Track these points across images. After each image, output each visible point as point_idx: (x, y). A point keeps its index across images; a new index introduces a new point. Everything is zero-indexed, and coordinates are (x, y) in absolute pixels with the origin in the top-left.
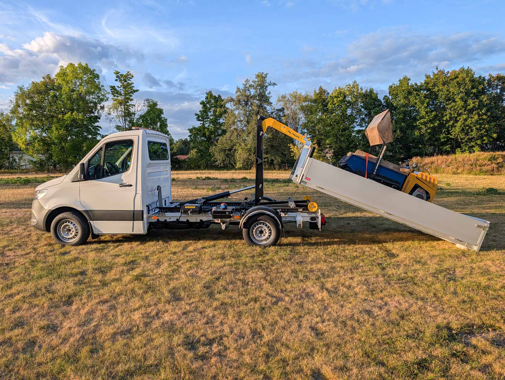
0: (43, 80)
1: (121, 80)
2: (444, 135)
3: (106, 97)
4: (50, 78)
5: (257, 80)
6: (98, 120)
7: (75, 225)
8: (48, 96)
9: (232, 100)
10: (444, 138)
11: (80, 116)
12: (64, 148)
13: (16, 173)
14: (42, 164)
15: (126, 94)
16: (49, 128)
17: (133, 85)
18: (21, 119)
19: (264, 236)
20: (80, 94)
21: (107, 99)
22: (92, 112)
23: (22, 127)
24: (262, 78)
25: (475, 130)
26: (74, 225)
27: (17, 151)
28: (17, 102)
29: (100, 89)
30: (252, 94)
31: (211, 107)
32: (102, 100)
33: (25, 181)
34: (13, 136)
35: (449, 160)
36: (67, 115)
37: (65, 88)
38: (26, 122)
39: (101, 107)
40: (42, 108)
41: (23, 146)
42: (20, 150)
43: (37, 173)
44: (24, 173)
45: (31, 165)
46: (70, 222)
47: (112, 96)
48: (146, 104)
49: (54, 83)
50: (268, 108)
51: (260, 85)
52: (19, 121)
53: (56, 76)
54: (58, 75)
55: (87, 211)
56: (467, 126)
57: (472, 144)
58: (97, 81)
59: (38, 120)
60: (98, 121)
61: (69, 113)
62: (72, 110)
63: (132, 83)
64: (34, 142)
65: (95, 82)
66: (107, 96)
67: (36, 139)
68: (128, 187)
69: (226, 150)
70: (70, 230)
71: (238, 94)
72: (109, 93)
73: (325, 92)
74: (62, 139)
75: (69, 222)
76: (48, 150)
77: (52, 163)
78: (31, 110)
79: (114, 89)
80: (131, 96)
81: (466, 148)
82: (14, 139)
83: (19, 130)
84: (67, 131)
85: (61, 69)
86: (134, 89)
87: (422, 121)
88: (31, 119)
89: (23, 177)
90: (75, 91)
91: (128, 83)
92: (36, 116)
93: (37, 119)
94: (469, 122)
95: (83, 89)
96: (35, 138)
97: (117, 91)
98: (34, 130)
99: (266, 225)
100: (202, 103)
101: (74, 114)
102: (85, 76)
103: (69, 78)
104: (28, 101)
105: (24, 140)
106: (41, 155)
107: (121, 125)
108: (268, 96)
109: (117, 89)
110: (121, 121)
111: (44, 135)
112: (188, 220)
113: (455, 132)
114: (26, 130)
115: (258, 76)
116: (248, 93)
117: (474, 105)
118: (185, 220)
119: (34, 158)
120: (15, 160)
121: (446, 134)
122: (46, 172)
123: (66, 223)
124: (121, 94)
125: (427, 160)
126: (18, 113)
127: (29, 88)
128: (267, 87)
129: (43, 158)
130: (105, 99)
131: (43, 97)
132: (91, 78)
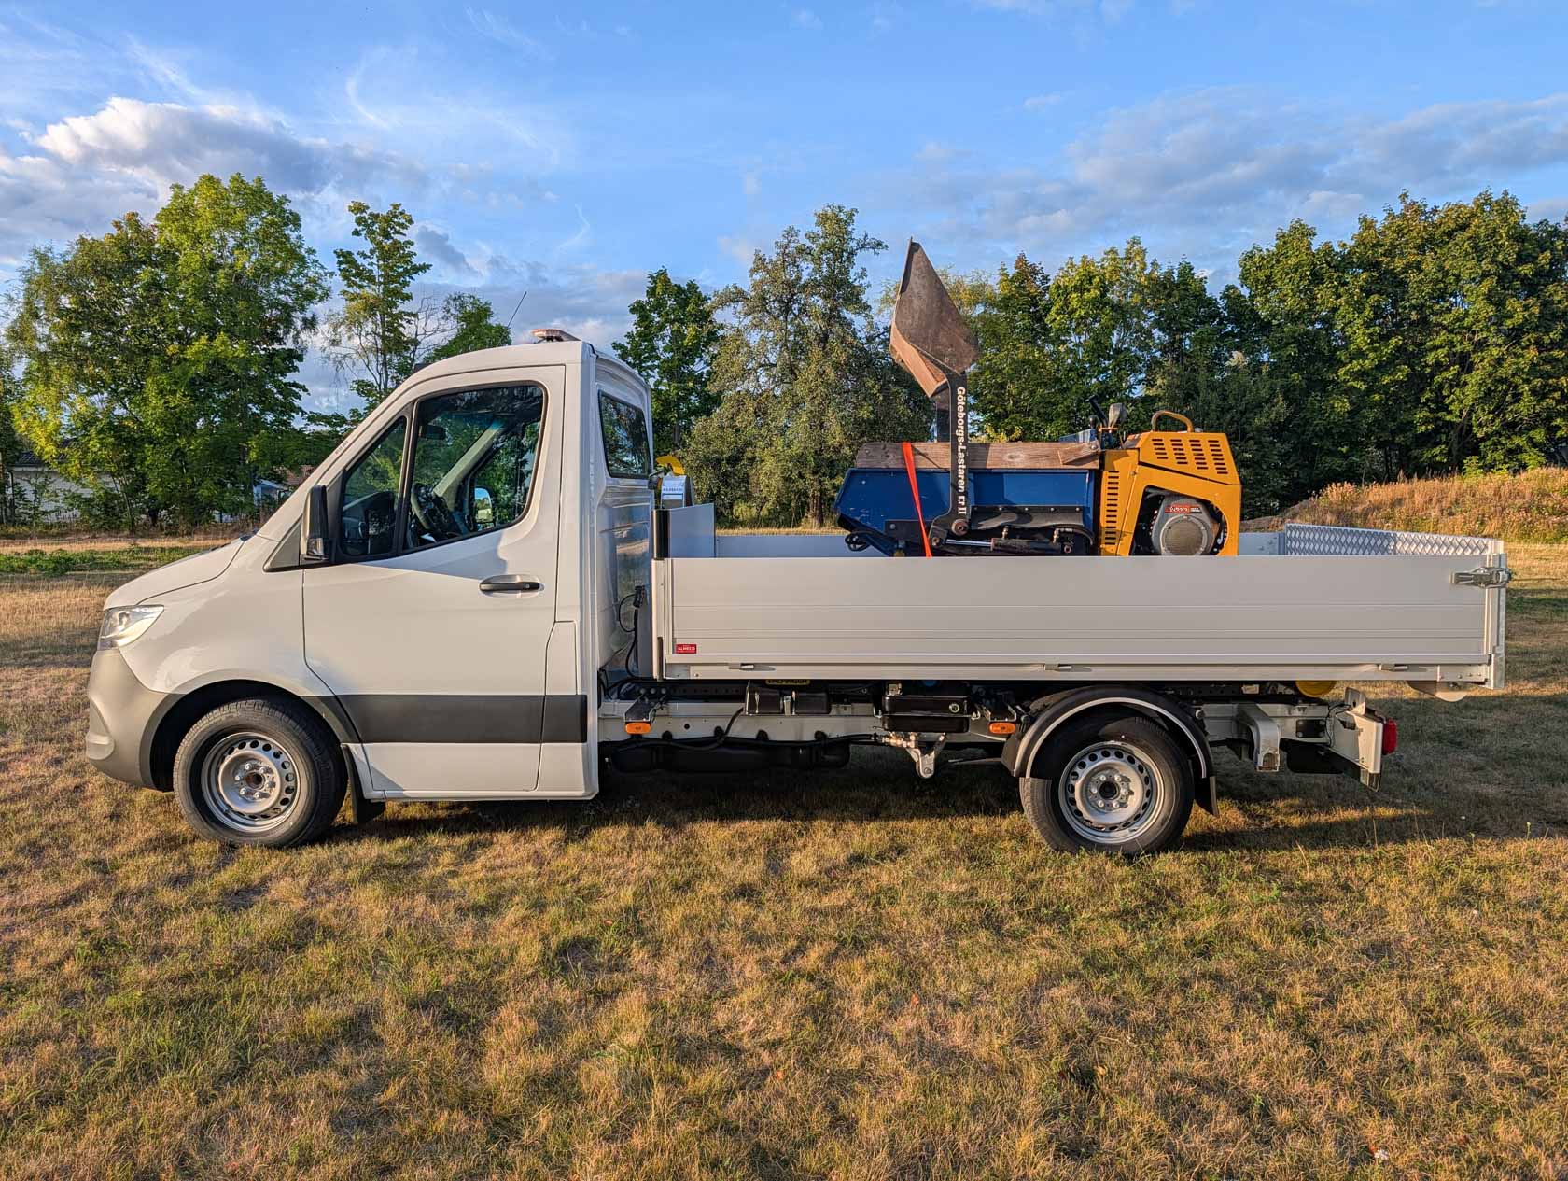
0: (115, 232)
1: (370, 233)
2: (1425, 413)
3: (321, 288)
4: (137, 227)
5: (819, 230)
6: (296, 363)
7: (283, 758)
8: (131, 284)
9: (738, 296)
10: (1426, 422)
11: (238, 349)
12: (183, 454)
13: (26, 537)
14: (113, 508)
15: (388, 279)
16: (136, 389)
17: (412, 249)
18: (42, 357)
19: (1123, 805)
20: (239, 278)
21: (326, 295)
22: (274, 338)
23: (46, 385)
24: (837, 225)
25: (1527, 397)
26: (277, 756)
27: (31, 464)
28: (29, 304)
29: (302, 260)
30: (805, 278)
31: (666, 321)
32: (310, 297)
33: (57, 561)
34: (17, 415)
35: (1452, 494)
36: (196, 346)
37: (189, 259)
38: (58, 367)
39: (305, 320)
40: (113, 323)
41: (50, 448)
42: (40, 462)
43: (94, 537)
44: (54, 536)
45: (75, 511)
46: (261, 744)
47: (343, 285)
48: (453, 311)
49: (152, 243)
50: (859, 322)
51: (829, 249)
52: (35, 365)
53: (159, 217)
54: (166, 215)
55: (336, 702)
56: (1502, 381)
57: (1517, 440)
58: (293, 236)
59: (99, 361)
60: (296, 369)
61: (204, 339)
62: (213, 330)
63: (409, 242)
64: (84, 436)
65: (288, 238)
66: (327, 282)
67: (91, 424)
68: (519, 594)
69: (719, 461)
70: (259, 779)
71: (757, 277)
72: (332, 274)
73: (1034, 272)
74: (178, 424)
75: (254, 745)
76: (131, 461)
77: (146, 503)
78: (75, 329)
79: (348, 262)
80: (405, 284)
81: (1496, 455)
82: (20, 425)
83: (34, 393)
84: (196, 398)
85: (176, 197)
86: (416, 261)
87: (1356, 366)
88: (77, 358)
89: (50, 549)
90: (220, 266)
91: (396, 242)
92: (92, 350)
93: (96, 358)
94: (1507, 369)
95: (248, 263)
96: (87, 422)
97: (357, 267)
98: (87, 394)
99: (1131, 760)
100: (637, 308)
101: (217, 342)
102: (253, 220)
103: (200, 225)
104: (66, 301)
105: (51, 427)
106: (107, 479)
107: (372, 379)
108: (856, 283)
109: (360, 261)
110: (374, 364)
111: (119, 411)
112: (762, 735)
113: (1461, 402)
114: (60, 397)
115: (823, 219)
116: (791, 274)
117: (1526, 314)
118: (753, 735)
119: (84, 486)
120: (21, 494)
121: (1431, 411)
122: (127, 532)
123: (242, 746)
124: (371, 279)
125: (1377, 494)
126: (34, 337)
127: (69, 258)
128: (852, 253)
129: (116, 486)
130: (320, 292)
131: (114, 288)
132: (272, 224)
